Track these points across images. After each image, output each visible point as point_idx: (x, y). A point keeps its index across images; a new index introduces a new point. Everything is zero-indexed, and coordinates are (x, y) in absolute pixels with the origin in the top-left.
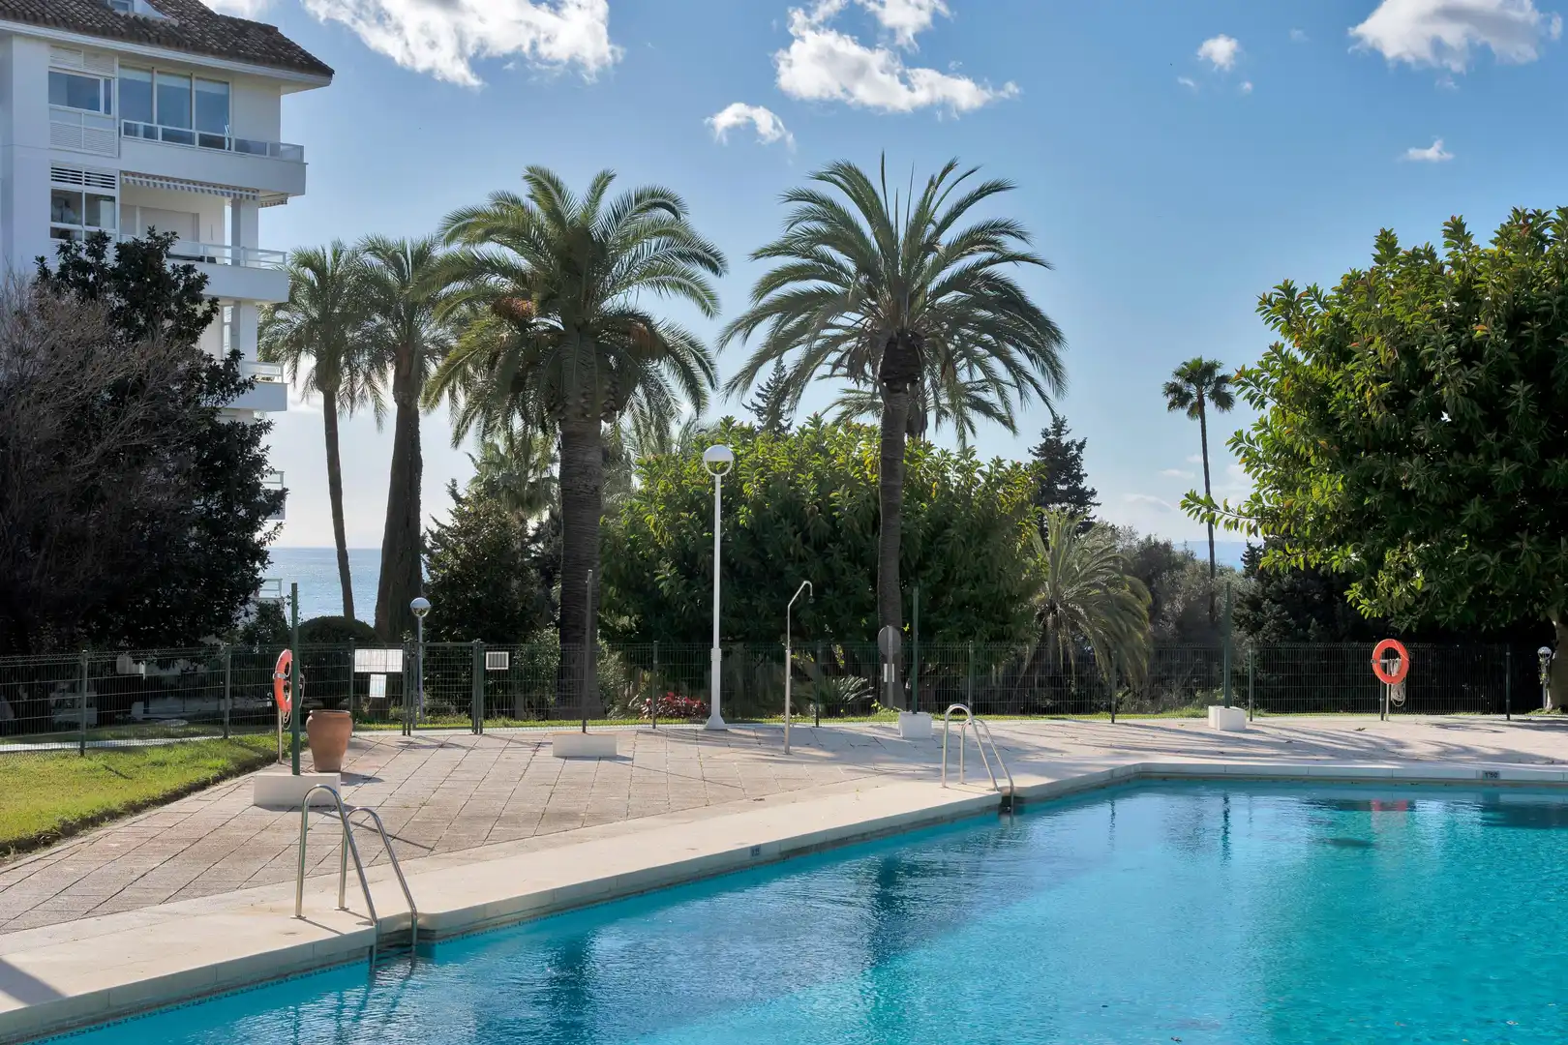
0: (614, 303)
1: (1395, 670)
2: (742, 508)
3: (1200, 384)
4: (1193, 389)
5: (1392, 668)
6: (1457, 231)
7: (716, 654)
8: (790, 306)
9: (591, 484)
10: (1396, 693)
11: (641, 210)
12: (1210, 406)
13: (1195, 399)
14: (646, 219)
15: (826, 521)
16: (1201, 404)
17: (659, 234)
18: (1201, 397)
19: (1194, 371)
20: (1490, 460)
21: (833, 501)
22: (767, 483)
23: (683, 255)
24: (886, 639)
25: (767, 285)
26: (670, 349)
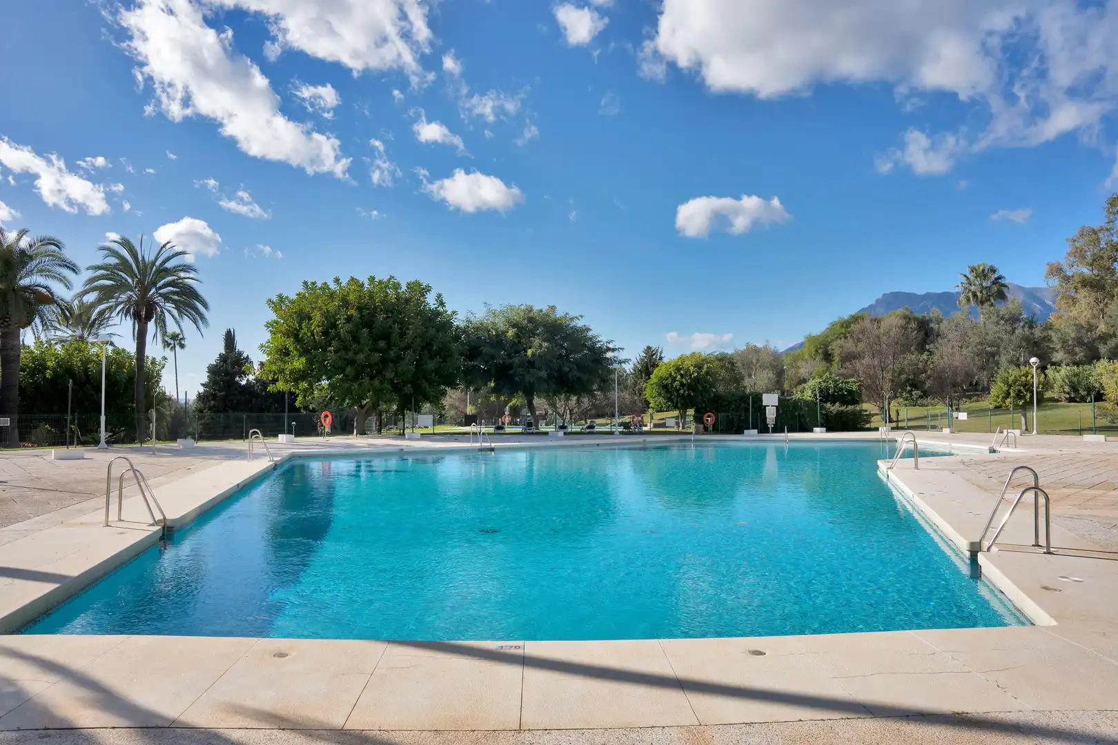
0: (25, 282)
1: (328, 420)
3: (174, 340)
4: (172, 342)
5: (327, 422)
6: (337, 280)
7: (103, 418)
8: (101, 289)
9: (16, 354)
10: (328, 429)
11: (42, 245)
12: (178, 348)
13: (173, 345)
14: (43, 249)
15: (85, 376)
16: (175, 347)
17: (49, 256)
18: (174, 344)
19: (172, 335)
20: (356, 354)
21: (89, 368)
22: (58, 362)
23: (60, 265)
24: (152, 415)
25: (92, 280)
26: (56, 302)
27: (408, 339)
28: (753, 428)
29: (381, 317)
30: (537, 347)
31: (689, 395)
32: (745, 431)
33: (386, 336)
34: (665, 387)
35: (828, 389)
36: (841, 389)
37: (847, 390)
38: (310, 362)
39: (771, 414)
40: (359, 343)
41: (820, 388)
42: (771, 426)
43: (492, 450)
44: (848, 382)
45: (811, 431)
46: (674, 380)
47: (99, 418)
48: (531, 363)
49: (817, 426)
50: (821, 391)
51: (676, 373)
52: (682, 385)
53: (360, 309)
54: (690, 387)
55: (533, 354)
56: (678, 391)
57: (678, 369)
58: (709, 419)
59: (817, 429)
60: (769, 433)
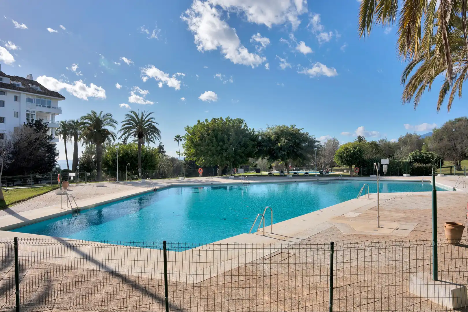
0: (103, 128)
2: (121, 154)
5: (201, 171)
6: (207, 120)
7: (117, 173)
8: (126, 128)
9: (101, 151)
10: (201, 175)
12: (179, 141)
14: (107, 117)
16: (178, 140)
17: (109, 119)
19: (177, 137)
20: (211, 147)
21: (132, 153)
22: (124, 151)
23: (112, 122)
24: (139, 170)
25: (123, 126)
26: (111, 134)
27: (231, 141)
28: (374, 174)
29: (220, 133)
30: (283, 142)
31: (350, 159)
32: (371, 175)
33: (223, 141)
34: (341, 157)
35: (416, 156)
36: (423, 157)
37: (426, 157)
38: (197, 150)
39: (385, 168)
40: (213, 143)
41: (413, 156)
42: (385, 173)
43: (249, 183)
44: (427, 153)
45: (402, 175)
46: (344, 153)
47: (116, 173)
48: (281, 149)
49: (405, 174)
50: (413, 157)
51: (345, 151)
52: (347, 156)
53: (213, 131)
54: (350, 156)
55: (281, 145)
56: (345, 158)
57: (346, 149)
58: (357, 170)
59: (405, 175)
60: (384, 176)
